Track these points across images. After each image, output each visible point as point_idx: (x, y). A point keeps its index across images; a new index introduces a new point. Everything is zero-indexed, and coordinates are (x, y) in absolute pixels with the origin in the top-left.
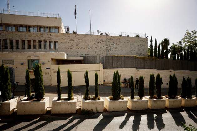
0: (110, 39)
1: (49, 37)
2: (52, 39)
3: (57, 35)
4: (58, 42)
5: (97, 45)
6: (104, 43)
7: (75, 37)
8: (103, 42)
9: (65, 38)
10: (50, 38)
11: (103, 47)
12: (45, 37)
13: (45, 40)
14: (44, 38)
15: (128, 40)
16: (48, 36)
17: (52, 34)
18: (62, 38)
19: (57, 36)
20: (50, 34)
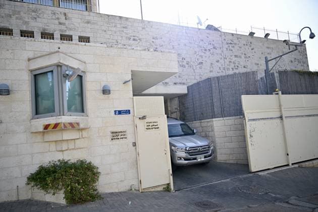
0: (230, 42)
1: (60, 23)
2: (70, 29)
3: (88, 18)
4: (91, 39)
5: (201, 56)
6: (219, 51)
7: (143, 28)
8: (214, 48)
9: (114, 29)
10: (63, 27)
11: (218, 61)
12: (45, 21)
13: (44, 29)
14: (40, 25)
15: (268, 48)
16: (58, 19)
17: (69, 15)
18: (103, 28)
19: (88, 22)
20: (65, 14)
